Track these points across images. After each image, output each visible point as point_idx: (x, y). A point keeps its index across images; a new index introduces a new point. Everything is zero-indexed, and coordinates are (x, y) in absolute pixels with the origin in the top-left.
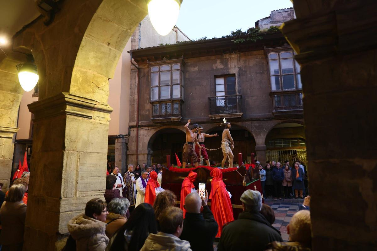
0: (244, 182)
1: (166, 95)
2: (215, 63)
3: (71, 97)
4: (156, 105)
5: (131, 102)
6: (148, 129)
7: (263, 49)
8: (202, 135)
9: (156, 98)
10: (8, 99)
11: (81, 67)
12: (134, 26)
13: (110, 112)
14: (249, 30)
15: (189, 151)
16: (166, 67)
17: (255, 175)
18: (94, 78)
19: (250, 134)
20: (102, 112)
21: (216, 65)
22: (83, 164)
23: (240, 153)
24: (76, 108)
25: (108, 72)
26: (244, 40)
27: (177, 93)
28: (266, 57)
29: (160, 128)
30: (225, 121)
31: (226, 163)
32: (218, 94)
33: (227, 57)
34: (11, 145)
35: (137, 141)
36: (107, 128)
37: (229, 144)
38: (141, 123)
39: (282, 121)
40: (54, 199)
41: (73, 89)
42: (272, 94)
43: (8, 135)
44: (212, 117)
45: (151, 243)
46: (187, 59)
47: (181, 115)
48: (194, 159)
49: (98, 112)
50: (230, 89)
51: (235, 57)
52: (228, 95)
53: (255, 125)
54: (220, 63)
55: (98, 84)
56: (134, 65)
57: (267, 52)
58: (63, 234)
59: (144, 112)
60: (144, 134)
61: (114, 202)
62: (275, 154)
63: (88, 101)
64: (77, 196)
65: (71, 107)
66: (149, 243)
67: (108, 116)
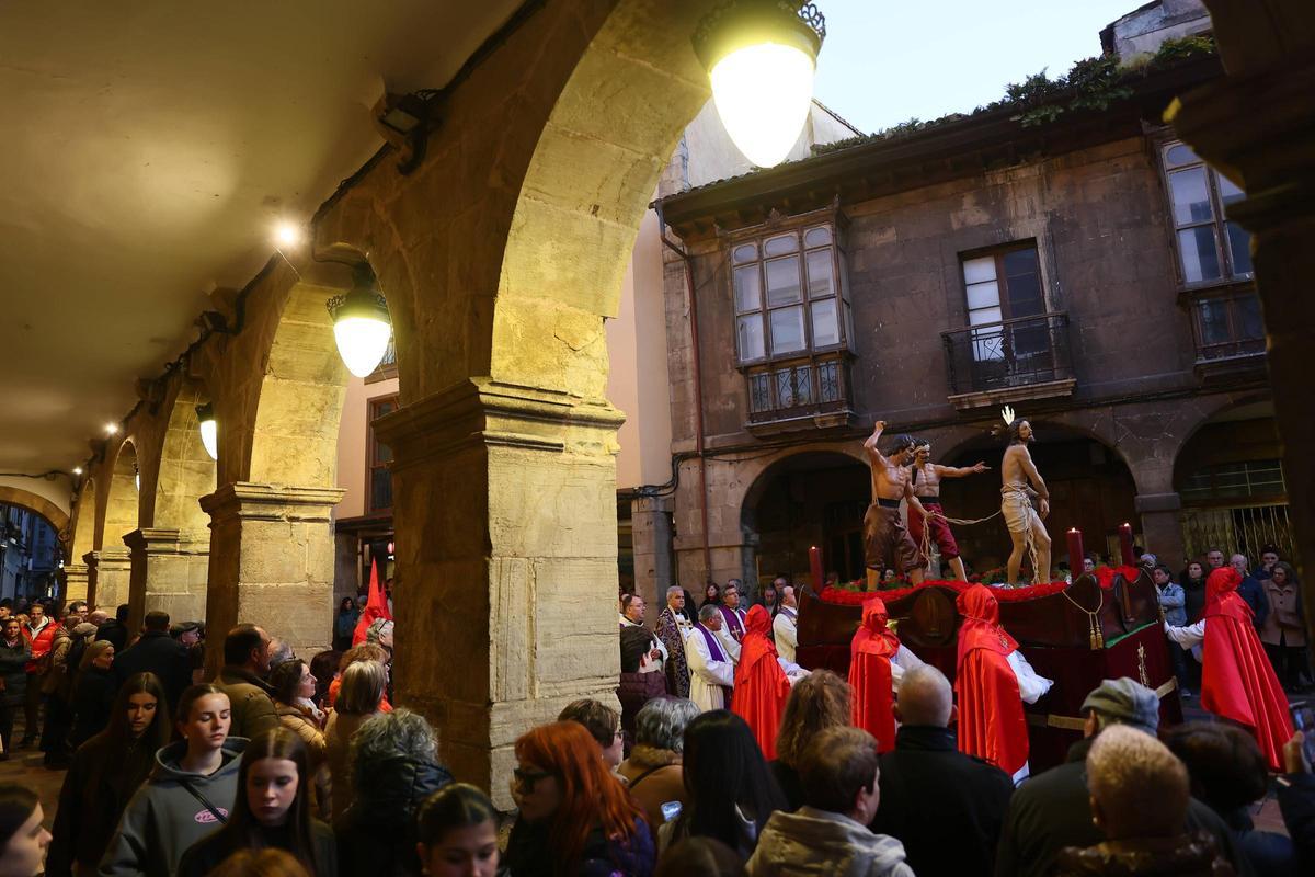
0: (1096, 633)
1: (790, 338)
2: (958, 206)
3: (497, 390)
4: (760, 377)
5: (675, 372)
6: (739, 461)
7: (1140, 133)
8: (930, 473)
9: (757, 351)
10: (309, 404)
11: (519, 293)
12: (668, 142)
13: (616, 424)
14: (1075, 70)
15: (885, 530)
16: (782, 243)
17: (1141, 605)
18: (558, 322)
19: (1110, 453)
20: (591, 426)
21: (961, 215)
22: (546, 596)
23: (1073, 530)
24: (512, 423)
25: (599, 298)
26: (1061, 110)
27: (828, 328)
28: (1155, 161)
29: (780, 455)
30: (1009, 417)
31: (1022, 566)
32: (977, 319)
33: (1000, 181)
34: (327, 541)
35: (704, 504)
36: (612, 476)
37: (1032, 497)
38: (713, 441)
39: (1240, 395)
40: (471, 704)
41: (500, 365)
42: (1187, 299)
43: (315, 511)
44: (959, 402)
45: (777, 841)
46: (853, 206)
47: (850, 405)
48: (908, 559)
49: (581, 428)
50: (1018, 294)
51: (1028, 178)
52: (1015, 320)
53: (1129, 417)
54: (977, 204)
55: (574, 339)
56: (672, 246)
57: (1155, 141)
58: (506, 813)
59: (718, 403)
60: (725, 480)
61: (651, 711)
62: (1220, 522)
63: (548, 398)
64: (537, 696)
65: (499, 420)
66: (772, 840)
67: (610, 438)
